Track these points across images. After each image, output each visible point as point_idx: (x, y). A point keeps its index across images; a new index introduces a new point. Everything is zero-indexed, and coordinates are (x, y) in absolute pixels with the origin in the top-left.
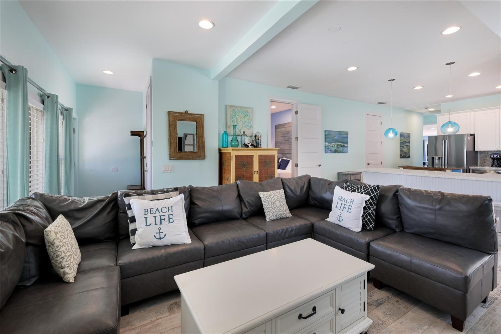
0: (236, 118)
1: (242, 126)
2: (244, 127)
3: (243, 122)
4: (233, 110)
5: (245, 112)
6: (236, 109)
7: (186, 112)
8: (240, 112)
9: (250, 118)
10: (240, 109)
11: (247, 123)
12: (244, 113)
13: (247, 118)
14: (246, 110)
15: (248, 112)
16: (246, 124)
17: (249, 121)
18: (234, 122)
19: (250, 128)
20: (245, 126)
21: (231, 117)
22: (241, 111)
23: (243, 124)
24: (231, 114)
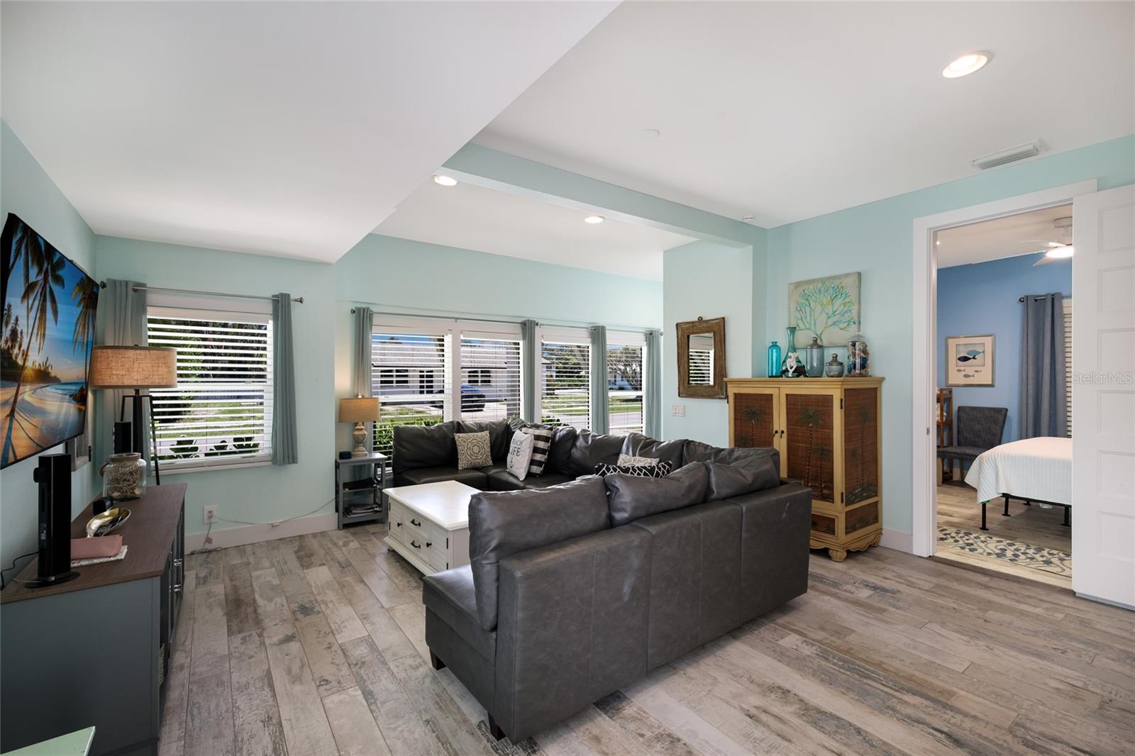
0: (811, 308)
1: (827, 323)
2: (831, 326)
3: (827, 314)
4: (804, 291)
5: (833, 288)
6: (811, 287)
7: (700, 319)
8: (820, 291)
9: (847, 300)
10: (820, 285)
11: (840, 314)
12: (832, 291)
13: (838, 302)
14: (837, 282)
15: (842, 287)
16: (835, 319)
17: (846, 309)
18: (806, 317)
19: (848, 325)
20: (834, 324)
21: (797, 309)
22: (822, 289)
23: (829, 317)
24: (797, 302)
